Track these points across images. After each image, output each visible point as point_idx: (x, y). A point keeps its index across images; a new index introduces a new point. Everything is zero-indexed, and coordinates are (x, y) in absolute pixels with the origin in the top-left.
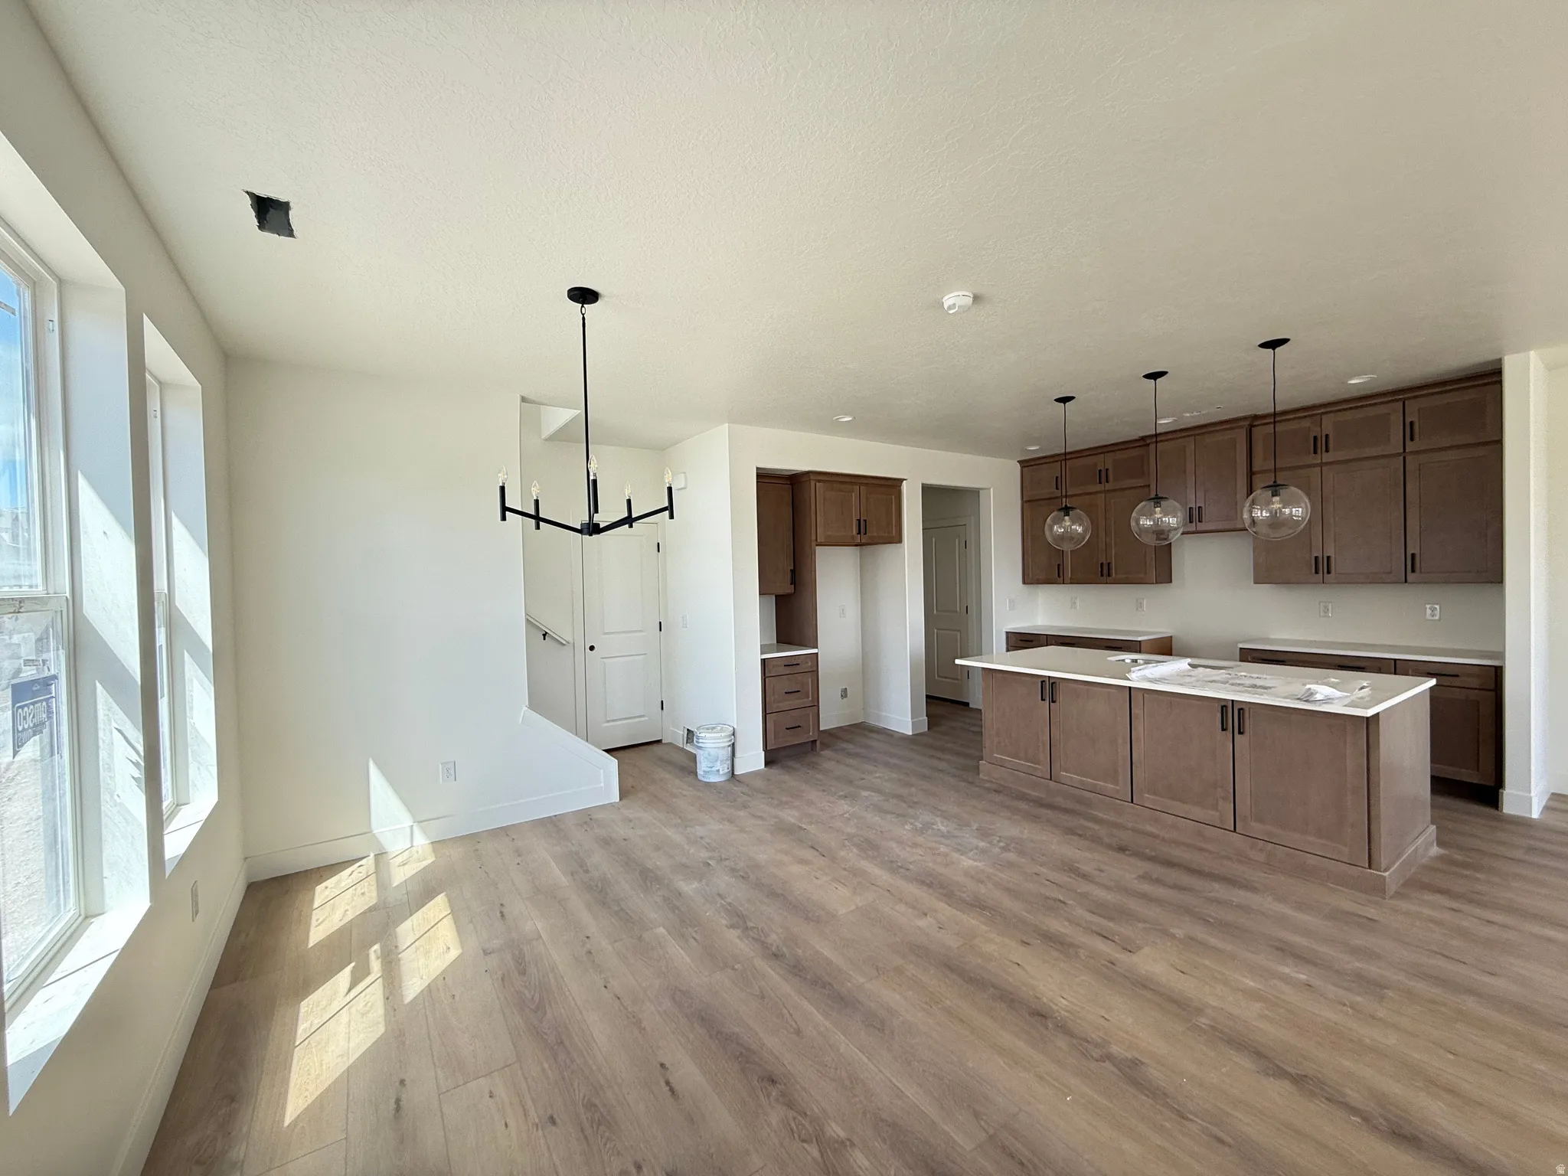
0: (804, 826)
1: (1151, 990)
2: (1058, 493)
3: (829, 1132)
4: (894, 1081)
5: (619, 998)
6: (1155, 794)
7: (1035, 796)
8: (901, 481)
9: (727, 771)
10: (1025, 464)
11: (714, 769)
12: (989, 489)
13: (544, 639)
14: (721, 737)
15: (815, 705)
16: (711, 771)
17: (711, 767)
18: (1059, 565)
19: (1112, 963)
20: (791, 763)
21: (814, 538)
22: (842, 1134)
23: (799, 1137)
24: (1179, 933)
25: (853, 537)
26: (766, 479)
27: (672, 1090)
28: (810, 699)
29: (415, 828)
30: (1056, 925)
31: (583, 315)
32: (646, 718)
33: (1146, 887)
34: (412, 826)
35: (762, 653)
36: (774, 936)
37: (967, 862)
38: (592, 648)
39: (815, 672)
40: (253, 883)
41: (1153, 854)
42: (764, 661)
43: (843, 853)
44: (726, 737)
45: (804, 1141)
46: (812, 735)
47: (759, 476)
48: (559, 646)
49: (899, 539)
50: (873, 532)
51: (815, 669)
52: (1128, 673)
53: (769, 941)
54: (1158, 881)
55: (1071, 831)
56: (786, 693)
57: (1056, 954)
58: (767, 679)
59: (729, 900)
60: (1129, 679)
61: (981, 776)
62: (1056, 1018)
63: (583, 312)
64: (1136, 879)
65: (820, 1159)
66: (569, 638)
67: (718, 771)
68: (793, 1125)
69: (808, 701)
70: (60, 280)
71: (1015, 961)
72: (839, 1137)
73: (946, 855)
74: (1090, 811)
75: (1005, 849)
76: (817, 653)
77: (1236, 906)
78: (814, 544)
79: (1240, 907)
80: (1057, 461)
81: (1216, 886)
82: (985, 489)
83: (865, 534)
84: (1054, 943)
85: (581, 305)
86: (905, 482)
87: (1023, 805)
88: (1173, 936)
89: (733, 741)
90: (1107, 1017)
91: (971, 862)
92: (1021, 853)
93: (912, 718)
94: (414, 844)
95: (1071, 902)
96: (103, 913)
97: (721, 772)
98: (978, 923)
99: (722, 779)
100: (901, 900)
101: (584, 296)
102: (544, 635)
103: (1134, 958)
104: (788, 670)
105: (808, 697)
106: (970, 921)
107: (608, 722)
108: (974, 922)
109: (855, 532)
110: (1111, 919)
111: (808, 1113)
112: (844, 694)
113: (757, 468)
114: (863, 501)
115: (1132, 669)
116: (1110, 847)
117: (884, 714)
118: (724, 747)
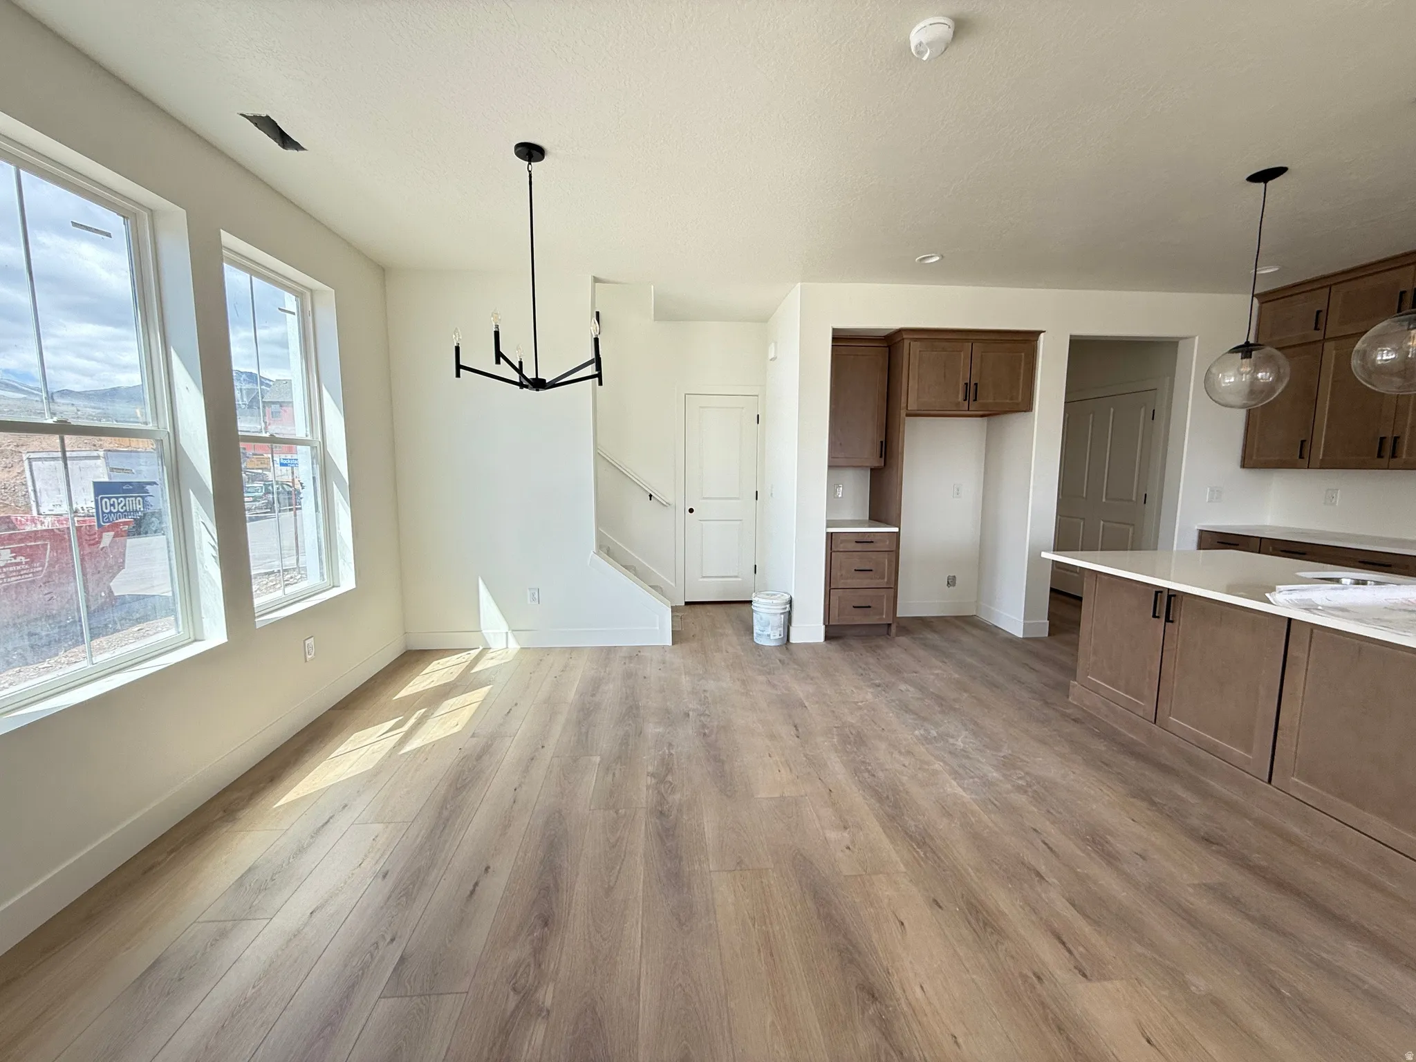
0: (807, 704)
1: (1068, 1039)
2: (1318, 335)
3: (540, 995)
4: (643, 979)
5: (514, 802)
6: (1309, 780)
7: (1130, 738)
8: (1037, 334)
9: (778, 637)
10: (1265, 298)
11: (766, 633)
12: (1194, 337)
13: (651, 499)
14: (777, 605)
15: (893, 587)
16: (763, 635)
17: (766, 631)
18: (1303, 442)
19: (1039, 978)
20: (853, 642)
21: (903, 405)
22: (548, 1003)
23: (514, 984)
24: (1200, 984)
25: (958, 404)
26: (841, 339)
27: (473, 892)
28: (886, 580)
29: (509, 634)
30: (1002, 900)
31: (530, 172)
32: (740, 579)
33: (1203, 905)
34: (507, 633)
35: (827, 527)
36: (677, 796)
37: (953, 788)
38: (691, 511)
39: (895, 552)
40: (410, 651)
41: (1264, 863)
42: (830, 536)
43: (820, 739)
44: (781, 604)
45: (514, 989)
46: (885, 618)
47: (834, 339)
48: (662, 506)
49: (1027, 406)
50: (987, 397)
51: (894, 549)
52: (1270, 592)
53: (670, 799)
54: (1235, 903)
55: (1144, 795)
56: (855, 570)
57: (965, 932)
58: (833, 553)
59: (673, 752)
60: (1270, 602)
61: (1070, 699)
62: (887, 1007)
63: (530, 169)
64: (1194, 886)
65: (509, 1014)
66: (670, 499)
67: (769, 635)
68: (521, 970)
69: (883, 583)
70: (151, 210)
71: (902, 918)
72: (543, 1003)
73: (935, 773)
74: (1202, 778)
75: (1020, 789)
76: (898, 534)
77: (1366, 992)
78: (903, 413)
79: (1373, 997)
80: (1325, 287)
81: (1352, 947)
82: (1186, 338)
83: (975, 400)
84: (977, 920)
85: (527, 163)
86: (1042, 335)
87: (1100, 746)
88: (1184, 986)
89: (787, 610)
90: (960, 1040)
91: (959, 791)
92: (1038, 799)
93: (1025, 619)
94: (509, 647)
95: (1053, 880)
96: (202, 640)
97: (772, 638)
98: (898, 859)
99: (773, 644)
100: (834, 804)
101: (531, 152)
102: (651, 496)
103: (1081, 986)
104: (859, 547)
105: (884, 578)
106: (891, 852)
107: (704, 577)
108: (895, 857)
109: (961, 397)
110: (1096, 923)
111: (543, 967)
112: (951, 582)
113: (834, 329)
114: (976, 361)
115: (1278, 587)
116: (1192, 833)
117: (993, 608)
118: (775, 614)
